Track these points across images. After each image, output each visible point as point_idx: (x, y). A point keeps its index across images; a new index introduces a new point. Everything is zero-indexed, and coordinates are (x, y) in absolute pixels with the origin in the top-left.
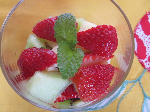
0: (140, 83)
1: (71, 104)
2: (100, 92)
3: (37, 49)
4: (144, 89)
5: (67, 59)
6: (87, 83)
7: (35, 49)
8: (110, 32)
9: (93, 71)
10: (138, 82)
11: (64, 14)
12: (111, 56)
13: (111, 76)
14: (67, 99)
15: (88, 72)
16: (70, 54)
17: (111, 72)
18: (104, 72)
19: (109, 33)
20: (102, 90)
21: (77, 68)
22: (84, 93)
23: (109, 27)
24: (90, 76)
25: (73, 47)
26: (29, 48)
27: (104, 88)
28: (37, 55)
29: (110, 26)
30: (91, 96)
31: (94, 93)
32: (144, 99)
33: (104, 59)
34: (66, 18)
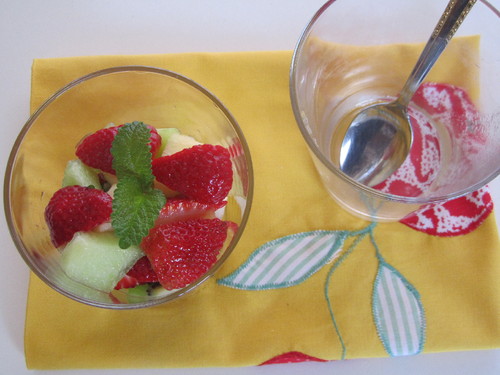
0: (371, 237)
1: (149, 293)
2: (197, 270)
3: (80, 188)
4: (379, 248)
5: (132, 210)
6: (171, 255)
7: (76, 189)
8: (217, 158)
9: (182, 232)
10: (367, 235)
11: (131, 122)
12: (222, 204)
13: (218, 241)
14: (141, 284)
15: (173, 234)
16: (139, 200)
17: (220, 234)
18: (204, 233)
19: (214, 160)
20: (200, 268)
21: (148, 227)
22: (165, 273)
23: (215, 149)
24: (176, 242)
25: (146, 187)
26: (67, 188)
27: (204, 262)
28: (79, 201)
29: (217, 146)
30: (179, 278)
31: (184, 273)
32: (379, 267)
33: (208, 209)
34: (134, 131)
